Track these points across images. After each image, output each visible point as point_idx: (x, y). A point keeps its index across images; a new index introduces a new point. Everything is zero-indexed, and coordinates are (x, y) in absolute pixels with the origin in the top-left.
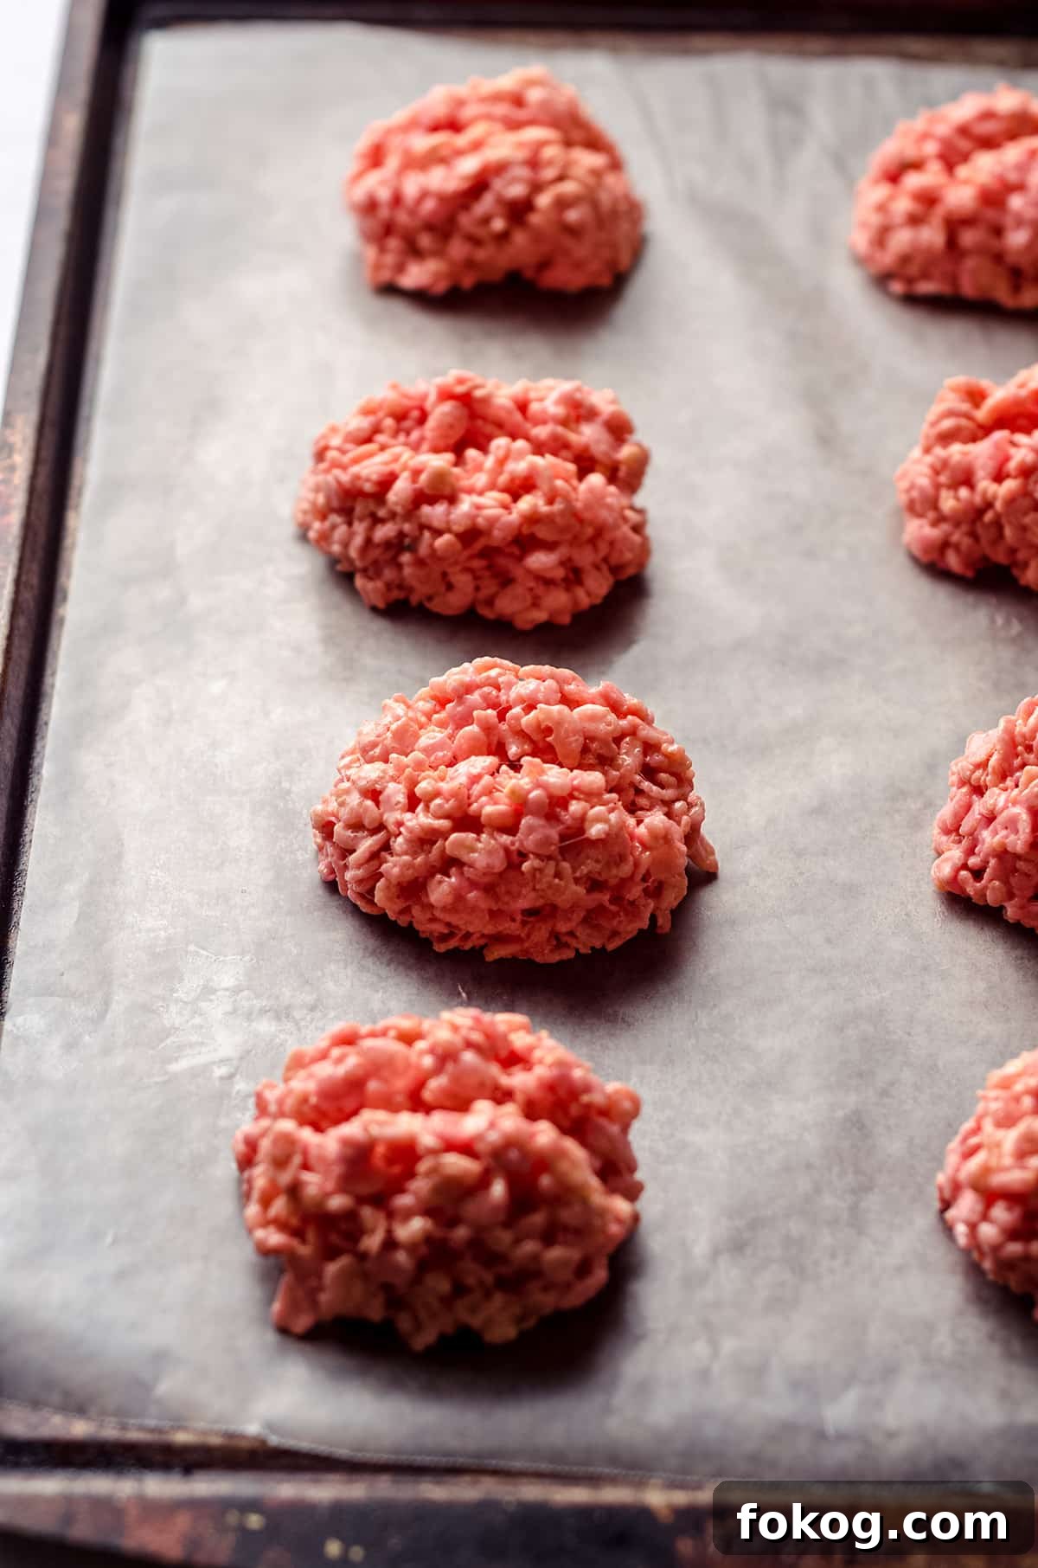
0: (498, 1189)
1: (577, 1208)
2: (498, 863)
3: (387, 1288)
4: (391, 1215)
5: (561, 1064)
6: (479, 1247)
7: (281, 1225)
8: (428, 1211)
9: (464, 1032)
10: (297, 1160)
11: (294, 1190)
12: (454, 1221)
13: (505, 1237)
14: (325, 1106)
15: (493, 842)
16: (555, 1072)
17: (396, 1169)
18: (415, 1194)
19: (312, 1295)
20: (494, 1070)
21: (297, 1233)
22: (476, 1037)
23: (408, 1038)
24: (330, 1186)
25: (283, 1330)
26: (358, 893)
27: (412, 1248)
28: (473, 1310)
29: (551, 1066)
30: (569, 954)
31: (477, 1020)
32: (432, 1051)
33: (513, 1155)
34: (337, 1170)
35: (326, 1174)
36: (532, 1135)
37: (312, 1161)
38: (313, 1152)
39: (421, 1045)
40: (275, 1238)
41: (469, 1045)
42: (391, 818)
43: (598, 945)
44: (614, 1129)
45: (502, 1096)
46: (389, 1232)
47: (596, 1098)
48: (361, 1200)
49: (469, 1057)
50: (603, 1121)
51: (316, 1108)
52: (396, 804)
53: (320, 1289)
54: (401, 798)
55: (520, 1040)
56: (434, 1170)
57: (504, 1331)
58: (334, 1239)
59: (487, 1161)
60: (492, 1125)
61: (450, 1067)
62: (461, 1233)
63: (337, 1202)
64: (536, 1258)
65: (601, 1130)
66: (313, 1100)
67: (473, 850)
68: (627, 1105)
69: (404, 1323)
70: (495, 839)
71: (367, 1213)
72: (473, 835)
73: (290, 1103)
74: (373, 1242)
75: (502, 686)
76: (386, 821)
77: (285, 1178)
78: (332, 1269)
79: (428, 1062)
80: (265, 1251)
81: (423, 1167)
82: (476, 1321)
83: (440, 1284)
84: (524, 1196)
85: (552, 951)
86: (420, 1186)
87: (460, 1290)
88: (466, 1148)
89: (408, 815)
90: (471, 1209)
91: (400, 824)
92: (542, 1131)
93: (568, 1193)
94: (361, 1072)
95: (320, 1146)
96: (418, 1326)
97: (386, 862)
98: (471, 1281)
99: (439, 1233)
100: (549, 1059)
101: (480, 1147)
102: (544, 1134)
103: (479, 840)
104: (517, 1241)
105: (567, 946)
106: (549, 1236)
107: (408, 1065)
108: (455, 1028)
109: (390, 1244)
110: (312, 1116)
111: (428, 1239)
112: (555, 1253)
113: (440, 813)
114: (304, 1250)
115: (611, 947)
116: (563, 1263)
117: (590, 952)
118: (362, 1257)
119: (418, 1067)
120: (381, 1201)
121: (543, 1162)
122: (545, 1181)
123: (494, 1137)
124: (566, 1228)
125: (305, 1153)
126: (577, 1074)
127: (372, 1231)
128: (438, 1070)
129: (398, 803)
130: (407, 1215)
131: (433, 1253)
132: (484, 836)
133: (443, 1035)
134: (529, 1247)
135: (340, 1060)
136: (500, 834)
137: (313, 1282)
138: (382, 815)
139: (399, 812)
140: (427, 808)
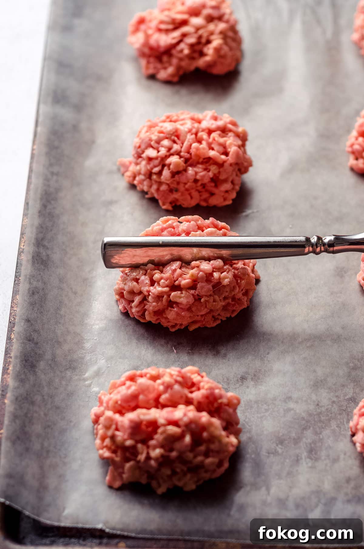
0: (188, 439)
1: (217, 444)
2: (191, 300)
3: (148, 472)
4: (148, 447)
5: (211, 389)
6: (181, 458)
7: (108, 448)
8: (162, 446)
9: (175, 377)
10: (114, 427)
11: (113, 437)
12: (171, 450)
13: (190, 455)
14: (124, 405)
15: (187, 293)
16: (209, 391)
17: (150, 429)
18: (157, 440)
19: (121, 475)
20: (186, 391)
21: (114, 452)
22: (179, 379)
23: (154, 378)
24: (126, 437)
25: (110, 487)
26: (138, 316)
27: (156, 459)
28: (179, 480)
29: (207, 389)
30: (219, 322)
31: (179, 372)
32: (163, 384)
33: (193, 426)
34: (129, 431)
35: (124, 432)
36: (200, 418)
37: (119, 427)
38: (120, 424)
39: (159, 381)
40: (107, 454)
41: (176, 381)
42: (145, 289)
43: (228, 316)
44: (231, 410)
45: (188, 402)
46: (148, 453)
47: (224, 400)
48: (137, 442)
49: (177, 387)
50: (227, 408)
51: (120, 405)
52: (146, 284)
53: (123, 473)
54: (148, 281)
55: (196, 378)
56: (164, 432)
57: (191, 486)
58: (128, 454)
59: (184, 428)
60: (185, 415)
61: (169, 391)
62: (174, 454)
63: (129, 443)
64: (202, 462)
65: (226, 411)
66: (119, 402)
67: (180, 297)
68: (235, 401)
69: (154, 484)
70: (189, 292)
71: (139, 446)
72: (179, 292)
73: (111, 403)
74: (142, 457)
75: (175, 227)
76: (143, 290)
77: (110, 433)
78: (128, 465)
79: (161, 388)
80: (102, 458)
81: (160, 430)
82: (180, 484)
83: (167, 472)
84: (197, 440)
85: (213, 323)
86: (159, 437)
87: (174, 473)
88: (175, 423)
89: (152, 288)
90: (177, 445)
91: (149, 292)
92: (203, 416)
93: (213, 439)
94: (137, 392)
95: (122, 422)
96: (159, 486)
97: (147, 305)
98: (178, 470)
99: (167, 454)
100: (206, 386)
101: (181, 423)
102: (204, 417)
103: (182, 293)
104: (195, 457)
105: (218, 319)
106: (207, 454)
107: (154, 389)
108: (171, 375)
109: (148, 458)
110: (120, 408)
111: (162, 456)
112: (209, 460)
113: (164, 285)
114: (118, 459)
115: (233, 316)
116: (212, 463)
117: (226, 319)
118: (139, 462)
119: (158, 389)
120: (145, 442)
121: (204, 428)
122: (205, 434)
123: (186, 419)
124: (212, 451)
125: (117, 424)
126: (217, 391)
127: (142, 453)
128: (165, 391)
129: (147, 283)
130: (155, 447)
131: (164, 461)
132: (184, 292)
133: (167, 379)
134: (200, 458)
135: (129, 388)
136: (190, 290)
137: (120, 470)
138: (141, 288)
139: (147, 287)
140: (159, 284)
